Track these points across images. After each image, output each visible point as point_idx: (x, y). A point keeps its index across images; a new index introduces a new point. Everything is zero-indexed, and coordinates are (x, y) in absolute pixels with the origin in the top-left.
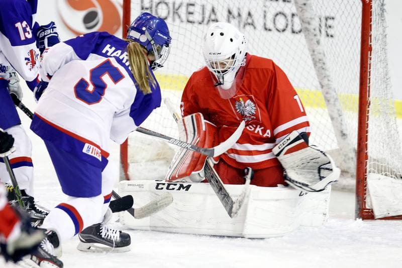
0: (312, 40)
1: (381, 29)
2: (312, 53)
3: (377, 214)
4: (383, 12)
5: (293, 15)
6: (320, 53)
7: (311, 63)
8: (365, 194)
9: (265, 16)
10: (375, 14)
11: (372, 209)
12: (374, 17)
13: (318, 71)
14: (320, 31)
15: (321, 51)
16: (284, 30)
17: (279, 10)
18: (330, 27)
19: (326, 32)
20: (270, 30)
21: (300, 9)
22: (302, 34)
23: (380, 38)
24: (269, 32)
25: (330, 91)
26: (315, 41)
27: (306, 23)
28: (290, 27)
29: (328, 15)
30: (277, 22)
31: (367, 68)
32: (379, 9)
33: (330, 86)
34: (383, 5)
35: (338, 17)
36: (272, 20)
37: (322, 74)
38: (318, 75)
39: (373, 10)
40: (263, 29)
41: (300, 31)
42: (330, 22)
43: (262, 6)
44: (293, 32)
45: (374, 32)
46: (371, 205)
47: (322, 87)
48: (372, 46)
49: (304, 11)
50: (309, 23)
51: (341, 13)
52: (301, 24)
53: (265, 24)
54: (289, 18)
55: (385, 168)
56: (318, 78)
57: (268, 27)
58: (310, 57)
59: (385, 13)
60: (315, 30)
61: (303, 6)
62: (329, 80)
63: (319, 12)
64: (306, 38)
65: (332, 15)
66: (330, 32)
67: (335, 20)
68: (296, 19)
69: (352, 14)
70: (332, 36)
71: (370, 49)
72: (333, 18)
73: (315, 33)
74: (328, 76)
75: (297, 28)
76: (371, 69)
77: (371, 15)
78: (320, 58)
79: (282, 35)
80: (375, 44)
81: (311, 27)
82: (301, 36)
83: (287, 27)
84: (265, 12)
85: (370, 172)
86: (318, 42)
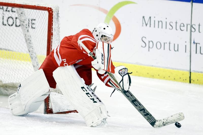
0: (25, 30)
1: (57, 25)
2: (25, 36)
3: (54, 111)
4: (58, 17)
5: (16, 18)
6: (29, 36)
7: (24, 40)
8: (49, 102)
9: (3, 18)
10: (54, 18)
11: (52, 109)
12: (54, 20)
13: (28, 44)
14: (29, 26)
15: (29, 35)
16: (12, 25)
17: (10, 15)
18: (33, 24)
19: (32, 26)
20: (5, 25)
21: (20, 15)
22: (20, 27)
23: (57, 30)
24: (5, 26)
25: (33, 54)
26: (26, 30)
27: (22, 22)
28: (15, 23)
29: (32, 18)
30: (8, 21)
31: (50, 43)
32: (56, 16)
33: (33, 51)
34: (58, 14)
35: (37, 19)
36: (7, 20)
37: (29, 46)
38: (27, 46)
39: (53, 16)
40: (2, 24)
41: (20, 26)
42: (33, 22)
43: (2, 14)
44: (16, 26)
45: (54, 26)
46: (51, 107)
47: (29, 51)
48: (53, 33)
49: (21, 16)
50: (24, 22)
51: (38, 17)
52: (20, 22)
53: (3, 22)
54: (15, 19)
55: (58, 90)
56: (28, 48)
57: (4, 23)
58: (24, 37)
59: (59, 18)
60: (26, 25)
61: (21, 14)
62: (32, 49)
63: (28, 17)
64: (22, 29)
65: (34, 18)
66: (34, 26)
67: (35, 21)
68: (18, 20)
69: (43, 18)
70: (34, 28)
71: (52, 34)
72: (35, 20)
73: (26, 27)
74: (32, 47)
75: (18, 24)
76: (53, 44)
77: (53, 19)
78: (29, 38)
79: (11, 27)
80: (54, 32)
81: (25, 24)
82: (20, 28)
83: (13, 23)
84: (3, 16)
85: (51, 91)
86: (28, 31)
